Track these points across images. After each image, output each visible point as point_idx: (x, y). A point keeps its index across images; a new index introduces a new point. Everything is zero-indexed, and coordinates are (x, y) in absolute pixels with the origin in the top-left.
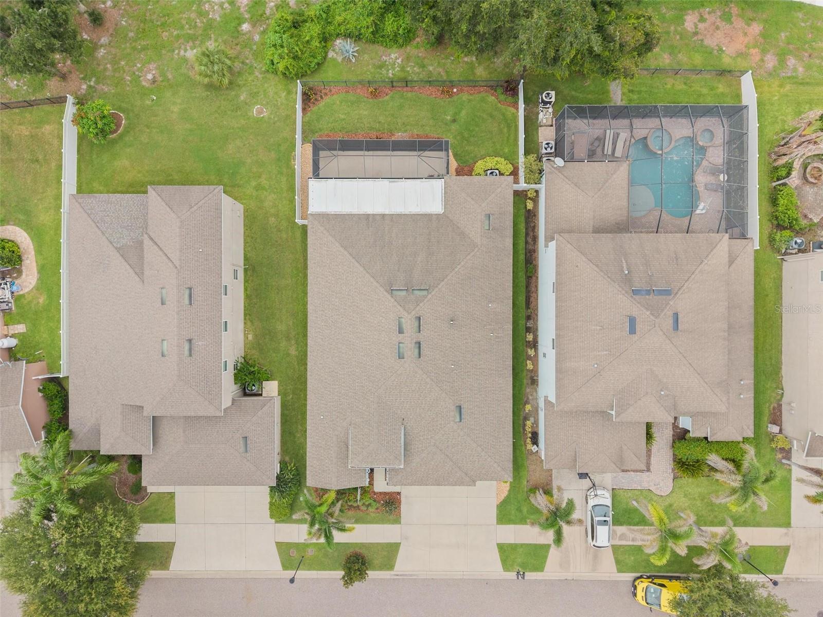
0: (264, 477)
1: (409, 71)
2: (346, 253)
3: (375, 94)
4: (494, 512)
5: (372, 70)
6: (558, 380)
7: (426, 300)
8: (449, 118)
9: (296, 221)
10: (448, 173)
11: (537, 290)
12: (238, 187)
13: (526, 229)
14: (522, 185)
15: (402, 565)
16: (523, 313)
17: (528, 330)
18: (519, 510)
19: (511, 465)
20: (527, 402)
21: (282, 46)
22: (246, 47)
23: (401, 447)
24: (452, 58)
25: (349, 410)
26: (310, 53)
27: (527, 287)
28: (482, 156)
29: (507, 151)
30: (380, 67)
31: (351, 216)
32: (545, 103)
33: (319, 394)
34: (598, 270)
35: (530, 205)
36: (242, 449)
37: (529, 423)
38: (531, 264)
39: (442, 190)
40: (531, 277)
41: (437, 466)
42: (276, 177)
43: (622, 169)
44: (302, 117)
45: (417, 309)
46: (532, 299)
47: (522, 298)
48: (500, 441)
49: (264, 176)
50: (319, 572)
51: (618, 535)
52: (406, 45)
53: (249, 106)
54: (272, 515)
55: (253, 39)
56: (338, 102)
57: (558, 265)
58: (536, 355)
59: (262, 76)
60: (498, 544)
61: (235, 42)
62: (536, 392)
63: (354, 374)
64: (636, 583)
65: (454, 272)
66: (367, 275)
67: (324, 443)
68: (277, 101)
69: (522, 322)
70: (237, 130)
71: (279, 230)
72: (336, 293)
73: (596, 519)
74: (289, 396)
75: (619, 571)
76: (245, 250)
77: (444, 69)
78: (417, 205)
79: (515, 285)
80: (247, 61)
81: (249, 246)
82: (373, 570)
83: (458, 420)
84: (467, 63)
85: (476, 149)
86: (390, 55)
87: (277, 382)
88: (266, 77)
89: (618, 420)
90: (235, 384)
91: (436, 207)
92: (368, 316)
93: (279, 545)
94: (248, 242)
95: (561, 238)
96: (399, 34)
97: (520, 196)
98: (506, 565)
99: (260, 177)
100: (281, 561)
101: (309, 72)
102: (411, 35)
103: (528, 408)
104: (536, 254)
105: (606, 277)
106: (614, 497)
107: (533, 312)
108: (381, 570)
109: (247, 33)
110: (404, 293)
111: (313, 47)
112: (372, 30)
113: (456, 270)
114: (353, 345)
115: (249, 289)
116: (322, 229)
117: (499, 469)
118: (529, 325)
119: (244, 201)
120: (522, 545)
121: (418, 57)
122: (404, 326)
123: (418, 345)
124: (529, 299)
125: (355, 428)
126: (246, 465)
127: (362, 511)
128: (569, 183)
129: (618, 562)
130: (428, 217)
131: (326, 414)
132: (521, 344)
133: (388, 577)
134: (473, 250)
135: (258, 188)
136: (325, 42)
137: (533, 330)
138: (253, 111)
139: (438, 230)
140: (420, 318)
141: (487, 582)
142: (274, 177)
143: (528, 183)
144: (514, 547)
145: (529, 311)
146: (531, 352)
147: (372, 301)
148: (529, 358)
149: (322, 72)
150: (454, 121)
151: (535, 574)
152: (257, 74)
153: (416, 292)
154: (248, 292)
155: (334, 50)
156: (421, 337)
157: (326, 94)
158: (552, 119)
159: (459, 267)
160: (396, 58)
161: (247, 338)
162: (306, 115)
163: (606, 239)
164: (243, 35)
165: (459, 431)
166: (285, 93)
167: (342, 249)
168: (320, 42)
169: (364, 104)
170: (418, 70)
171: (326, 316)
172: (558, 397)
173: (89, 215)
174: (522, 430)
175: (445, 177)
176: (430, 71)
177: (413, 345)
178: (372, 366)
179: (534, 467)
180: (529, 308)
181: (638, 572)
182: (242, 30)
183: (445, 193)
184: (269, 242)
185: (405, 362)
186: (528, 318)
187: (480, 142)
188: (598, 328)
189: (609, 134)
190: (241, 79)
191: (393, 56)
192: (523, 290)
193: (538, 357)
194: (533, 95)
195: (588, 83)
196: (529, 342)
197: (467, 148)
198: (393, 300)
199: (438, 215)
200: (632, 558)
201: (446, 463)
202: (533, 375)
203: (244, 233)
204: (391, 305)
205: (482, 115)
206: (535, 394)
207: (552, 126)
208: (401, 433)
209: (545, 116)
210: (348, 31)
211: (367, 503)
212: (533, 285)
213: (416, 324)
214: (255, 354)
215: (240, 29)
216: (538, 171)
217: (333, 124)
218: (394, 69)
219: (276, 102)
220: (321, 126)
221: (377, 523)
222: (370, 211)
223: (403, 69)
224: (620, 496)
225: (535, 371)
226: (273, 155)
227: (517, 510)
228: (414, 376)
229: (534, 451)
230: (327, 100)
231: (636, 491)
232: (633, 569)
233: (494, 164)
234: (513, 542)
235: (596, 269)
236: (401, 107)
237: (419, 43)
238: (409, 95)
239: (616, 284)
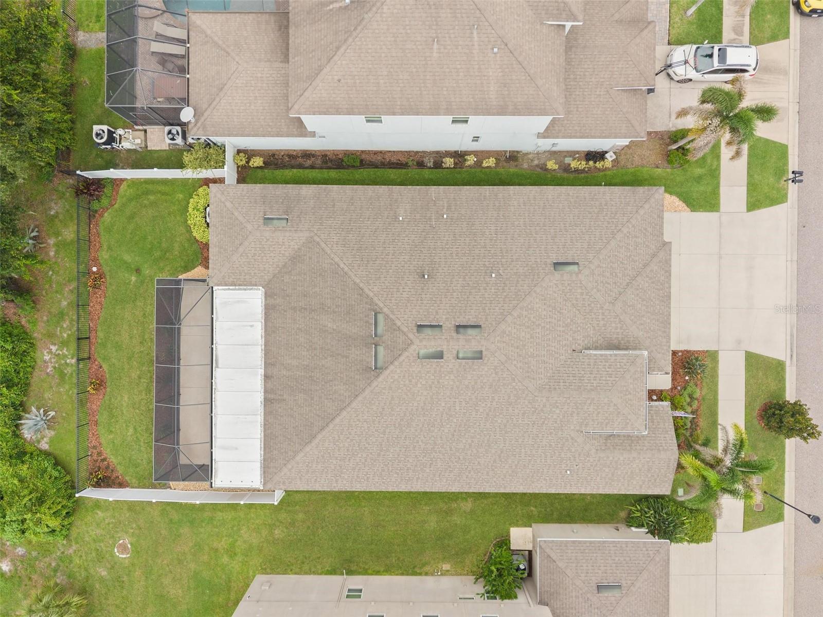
0: (657, 559)
1: (68, 335)
2: (320, 436)
3: (100, 384)
4: (702, 217)
5: (67, 387)
6: (516, 112)
7: (391, 316)
8: (133, 279)
9: (276, 503)
10: (204, 281)
11: (381, 152)
12: (230, 581)
13: (293, 167)
14: (228, 172)
15: (777, 350)
16: (414, 172)
17: (438, 165)
18: (699, 179)
19: (640, 190)
20: (544, 168)
21: (23, 521)
22: (33, 567)
23: (616, 355)
24: (51, 273)
25: (560, 433)
26: (37, 477)
27: (377, 167)
28: (187, 231)
29: (181, 196)
30: (62, 375)
31: (266, 426)
32: (111, 139)
33: (533, 476)
34: (344, 47)
35: (257, 162)
36: (616, 593)
37: (574, 164)
38: (342, 161)
39: (229, 289)
40: (361, 161)
41: (643, 300)
42: (217, 527)
43: (198, 22)
44: (133, 487)
45: (405, 330)
46: (394, 160)
47: (392, 173)
48: (606, 205)
49: (215, 545)
50: (787, 469)
51: (736, 37)
52: (31, 338)
53: (115, 563)
54: (707, 539)
55: (22, 556)
56: (111, 437)
57: (338, 112)
58: (475, 153)
59: (73, 543)
60: (749, 210)
61: (26, 581)
62: (527, 154)
63: (505, 426)
64: (807, 10)
65: (350, 273)
66: (354, 405)
67: (607, 470)
68: (109, 524)
69: (426, 173)
70: (150, 582)
71: (292, 524)
72: (381, 451)
73: (716, 65)
74: (532, 511)
75: (786, 35)
76: (321, 574)
77: (65, 284)
78: (252, 326)
79: (374, 182)
80: (54, 564)
81: (315, 566)
82: (785, 391)
83: (575, 268)
84: (57, 252)
85: (178, 240)
86: (45, 362)
87: (512, 529)
88: (76, 538)
89: (581, 17)
90: (516, 597)
91: (255, 299)
92: (416, 404)
93: (747, 527)
94: (310, 569)
95: (296, 107)
96: (13, 348)
97: (245, 175)
98: (777, 198)
99: (216, 550)
100: (771, 523)
101: (68, 478)
102: (15, 332)
103: (551, 165)
104: (328, 153)
105: (355, 34)
106: (680, 43)
107: (412, 158)
108: (785, 380)
109: (14, 565)
110: (381, 349)
111: (29, 473)
112: (5, 389)
113: (346, 269)
114: (460, 426)
115: (377, 568)
116: (285, 470)
117: (647, 206)
118: (431, 164)
119: (251, 573)
120: (750, 175)
121: (48, 321)
122: (431, 350)
123: (461, 330)
124: (393, 164)
125: (586, 425)
126: (639, 588)
127: (699, 407)
128: (218, 99)
129: (774, 38)
130: (268, 310)
131: (563, 466)
132: (458, 176)
133: (794, 368)
134: (318, 243)
135: (231, 553)
136: (25, 453)
137: (438, 158)
138: (122, 558)
139: (288, 296)
140: (420, 326)
141: (802, 226)
142: (217, 530)
143: (224, 163)
144: (752, 187)
145: (410, 163)
146: (471, 160)
147: (393, 398)
148: (478, 164)
149: (68, 458)
150: (138, 271)
151: (790, 157)
152: (71, 551)
153: (380, 330)
154: (382, 569)
155: (39, 442)
156: (448, 325)
157: (100, 454)
158: (136, 130)
159: (342, 265)
160: (50, 352)
161: (448, 571)
162: (129, 482)
163: (297, 37)
164: (16, 570)
165: (593, 267)
166: (98, 512)
167: (316, 441)
168: (23, 462)
169: (113, 400)
170: (67, 322)
171: (416, 466)
172: (543, 112)
174: (583, 175)
175: (211, 285)
176: (69, 304)
177: (460, 336)
178: (493, 399)
179: (636, 158)
180: (407, 163)
181: (789, 9)
182: (10, 571)
183: (233, 284)
184: (310, 539)
185: (487, 349)
186: (421, 165)
187: (169, 235)
188: (436, 46)
189: (157, 47)
190: (78, 574)
191: (47, 357)
192: (380, 172)
193: (477, 151)
194: (102, 158)
195: (86, 79)
196: (455, 164)
197: (176, 253)
198: (392, 367)
199: (267, 295)
200: (769, 16)
201: (639, 286)
202: (504, 158)
203: (296, 574)
204: (398, 371)
205: (130, 231)
206: (530, 156)
207: (145, 131)
208: (595, 355)
209: (129, 140)
210: (9, 422)
211: (688, 400)
212: (374, 159)
213: (429, 331)
214: (471, 560)
215: (9, 574)
216: (207, 149)
217: (142, 444)
218: (65, 356)
219: (111, 526)
220: (145, 462)
221: (716, 385)
222: (259, 397)
223: (64, 344)
224: (678, 34)
225: (498, 155)
226: (185, 530)
227: (698, 183)
228: (508, 335)
229: (614, 157)
230: (107, 452)
231: (672, 11)
232: (784, 16)
233: (197, 213)
234: (745, 188)
235: (342, 50)
236: (118, 347)
237: (29, 321)
238: (101, 334)
239: (366, 16)
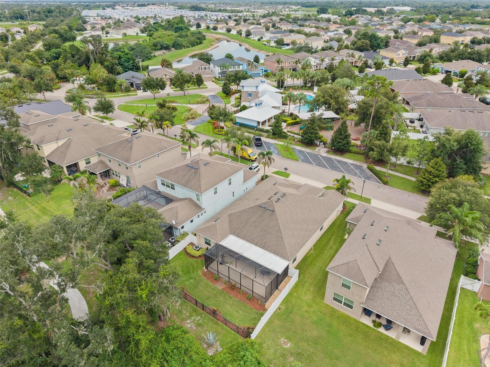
1: (189, 313)
5: (206, 326)
7: (262, 203)
30: (200, 325)
49: (304, 310)
53: (290, 350)
56: (238, 320)
86: (190, 327)
91: (232, 237)
93: (369, 203)
99: (307, 311)
110: (269, 209)
121: (178, 317)
135: (310, 306)
138: (290, 346)
150: (191, 278)
153: (264, 207)
155: (217, 351)
157: (241, 329)
160: (188, 323)
169: (225, 311)
170: (184, 311)
173: (421, 316)
191: (189, 326)
198: (275, 208)
199: (234, 234)
218: (195, 320)
219: (273, 343)
223: (191, 316)
226: (292, 317)
230: (242, 326)
236: (208, 298)
